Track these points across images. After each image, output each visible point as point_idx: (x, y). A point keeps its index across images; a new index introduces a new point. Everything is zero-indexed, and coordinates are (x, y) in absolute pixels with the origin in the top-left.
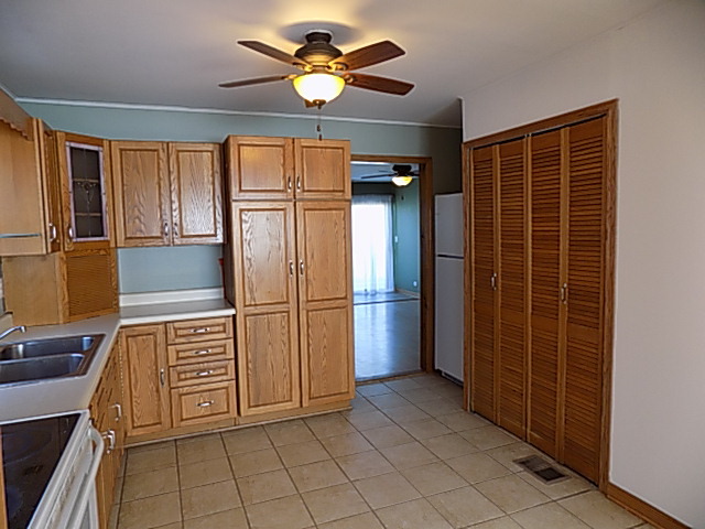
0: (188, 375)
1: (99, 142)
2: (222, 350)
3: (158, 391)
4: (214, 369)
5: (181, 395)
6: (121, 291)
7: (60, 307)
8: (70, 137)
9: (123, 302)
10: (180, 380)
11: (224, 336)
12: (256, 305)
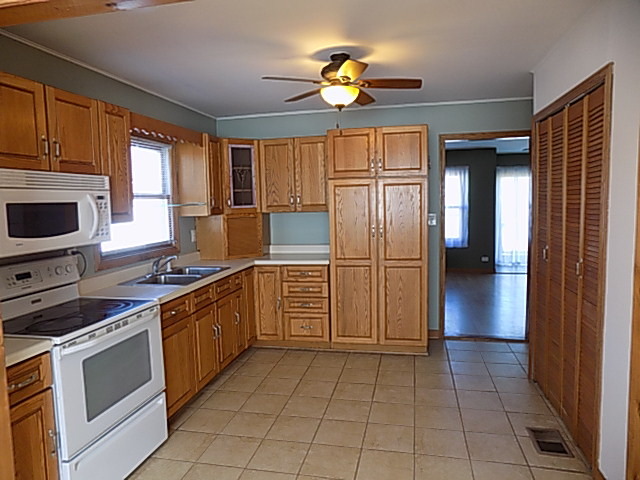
0: (296, 305)
1: (251, 142)
2: (319, 290)
3: (276, 312)
4: (314, 303)
5: (291, 318)
6: (272, 242)
7: (223, 250)
8: (231, 141)
9: (272, 250)
10: (291, 307)
11: (320, 279)
12: (345, 259)
